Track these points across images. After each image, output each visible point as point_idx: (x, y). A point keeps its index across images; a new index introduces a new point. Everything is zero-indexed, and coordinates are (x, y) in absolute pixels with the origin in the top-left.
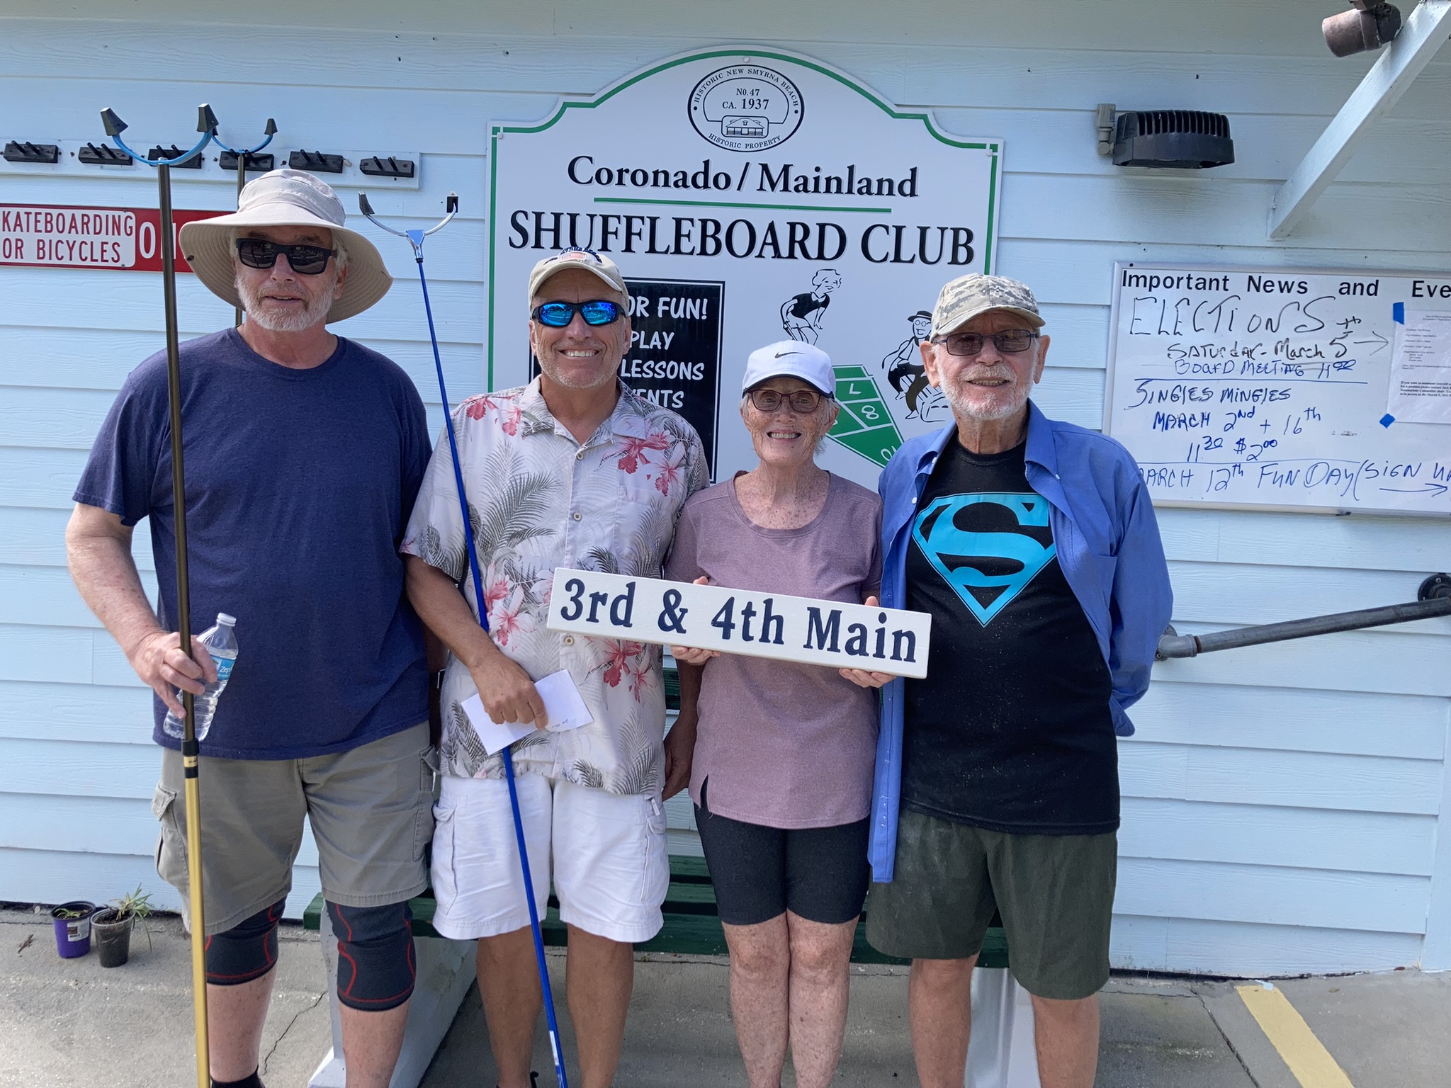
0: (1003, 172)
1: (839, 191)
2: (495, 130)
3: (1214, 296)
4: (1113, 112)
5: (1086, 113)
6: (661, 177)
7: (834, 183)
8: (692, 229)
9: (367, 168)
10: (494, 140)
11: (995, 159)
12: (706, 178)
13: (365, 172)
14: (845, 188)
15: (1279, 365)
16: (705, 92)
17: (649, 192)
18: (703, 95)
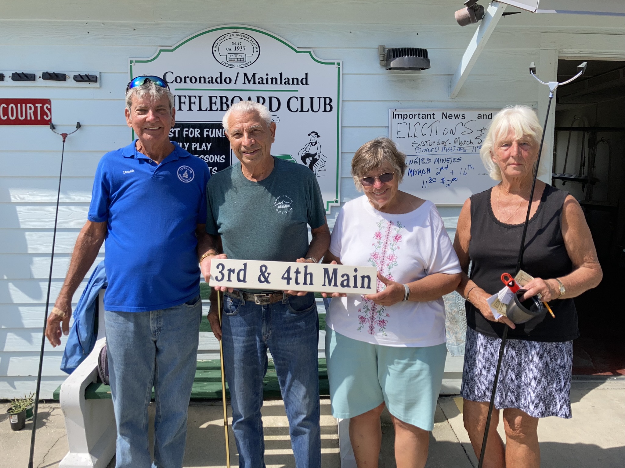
0: (342, 74)
1: (276, 83)
2: (131, 62)
3: (429, 121)
4: (384, 48)
5: (374, 49)
6: (202, 79)
7: (274, 80)
8: (216, 100)
9: (76, 79)
10: (131, 66)
11: (339, 68)
12: (221, 79)
13: (76, 80)
14: (279, 82)
15: (456, 148)
16: (219, 44)
17: (197, 85)
18: (218, 46)
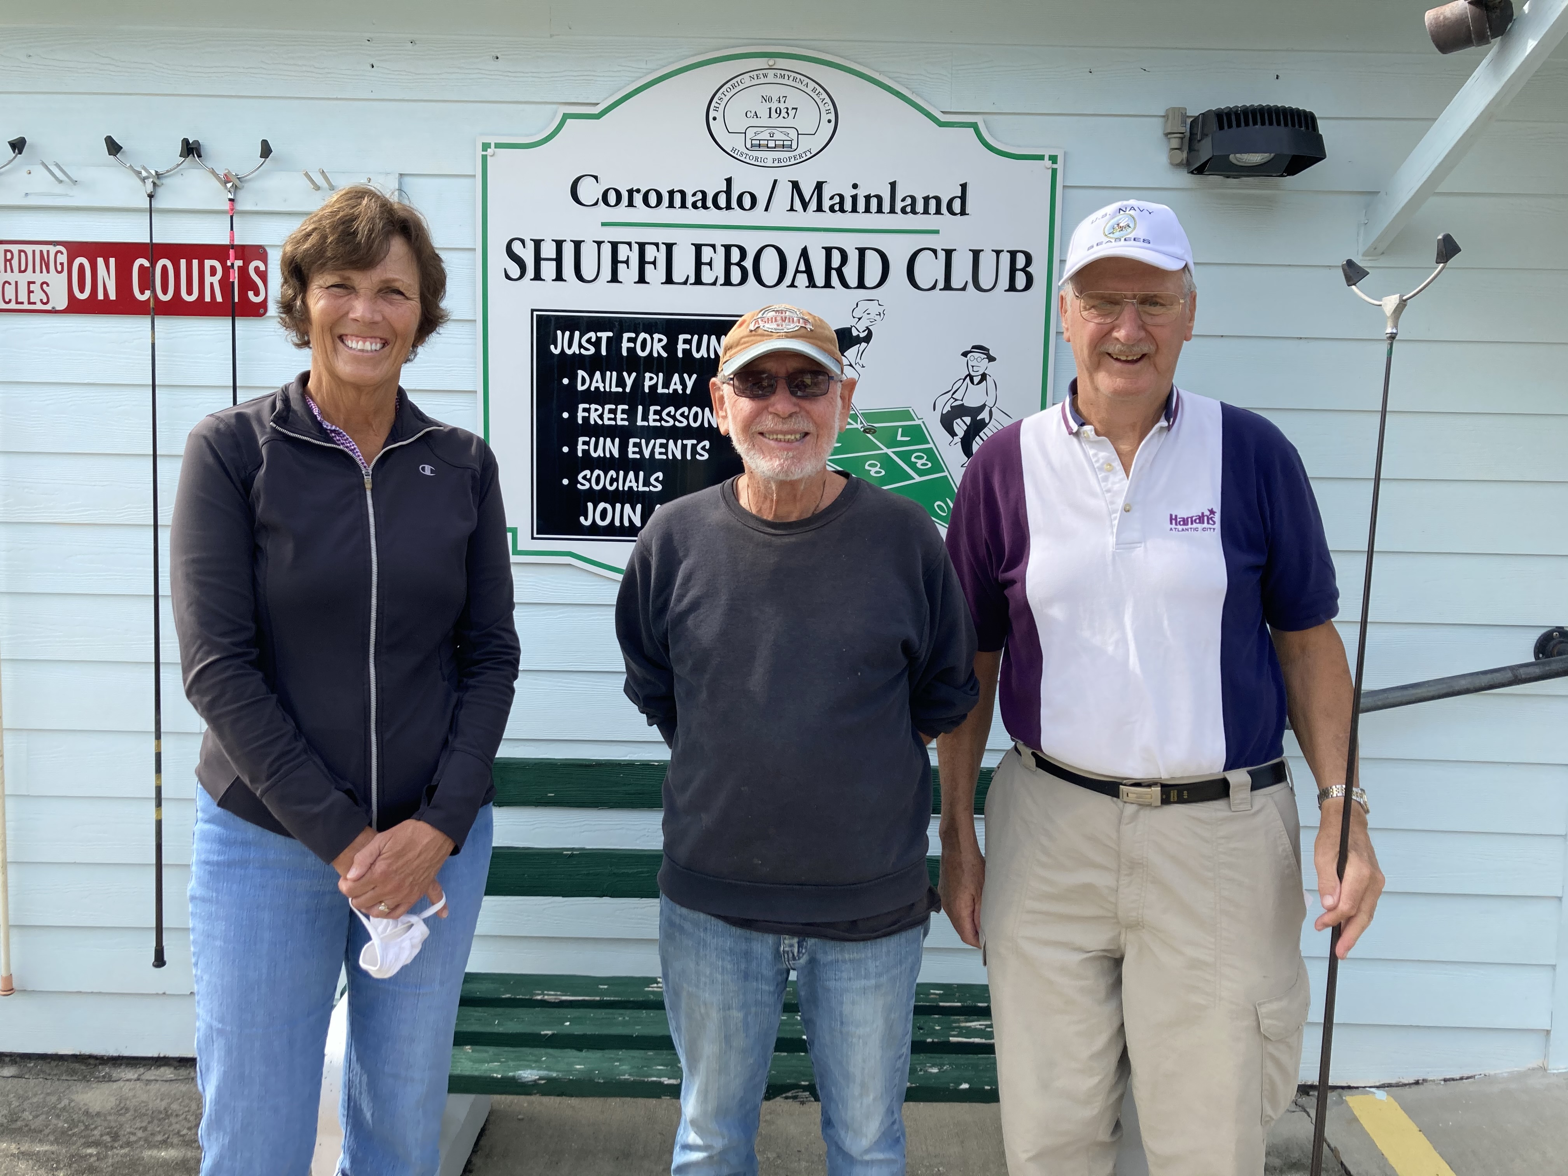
0: (1064, 187)
1: (880, 210)
4: (1183, 117)
5: (1154, 118)
6: (677, 197)
7: (874, 202)
8: (713, 255)
10: (484, 158)
11: (1054, 172)
12: (729, 198)
14: (886, 207)
16: (725, 99)
17: (663, 214)
18: (723, 104)
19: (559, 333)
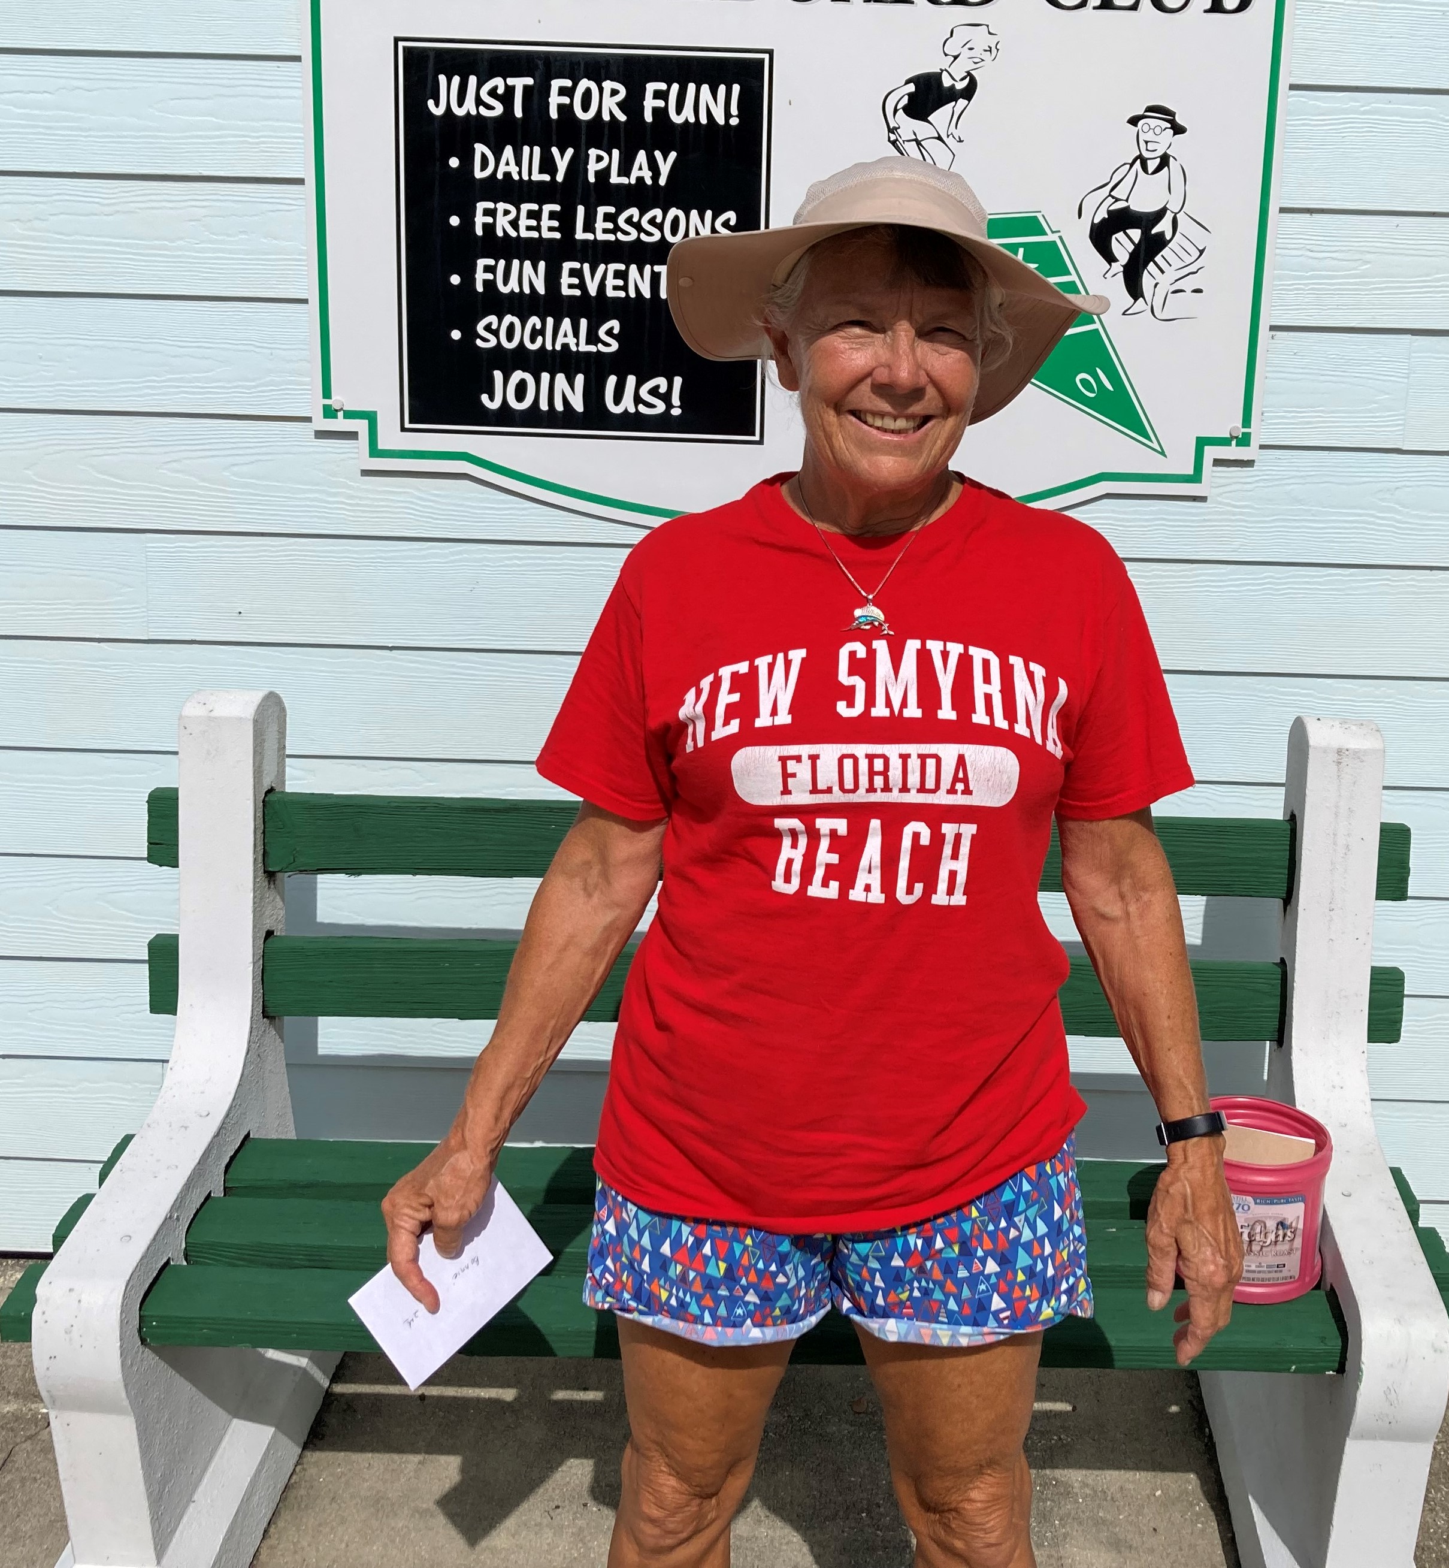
19: (442, 79)
